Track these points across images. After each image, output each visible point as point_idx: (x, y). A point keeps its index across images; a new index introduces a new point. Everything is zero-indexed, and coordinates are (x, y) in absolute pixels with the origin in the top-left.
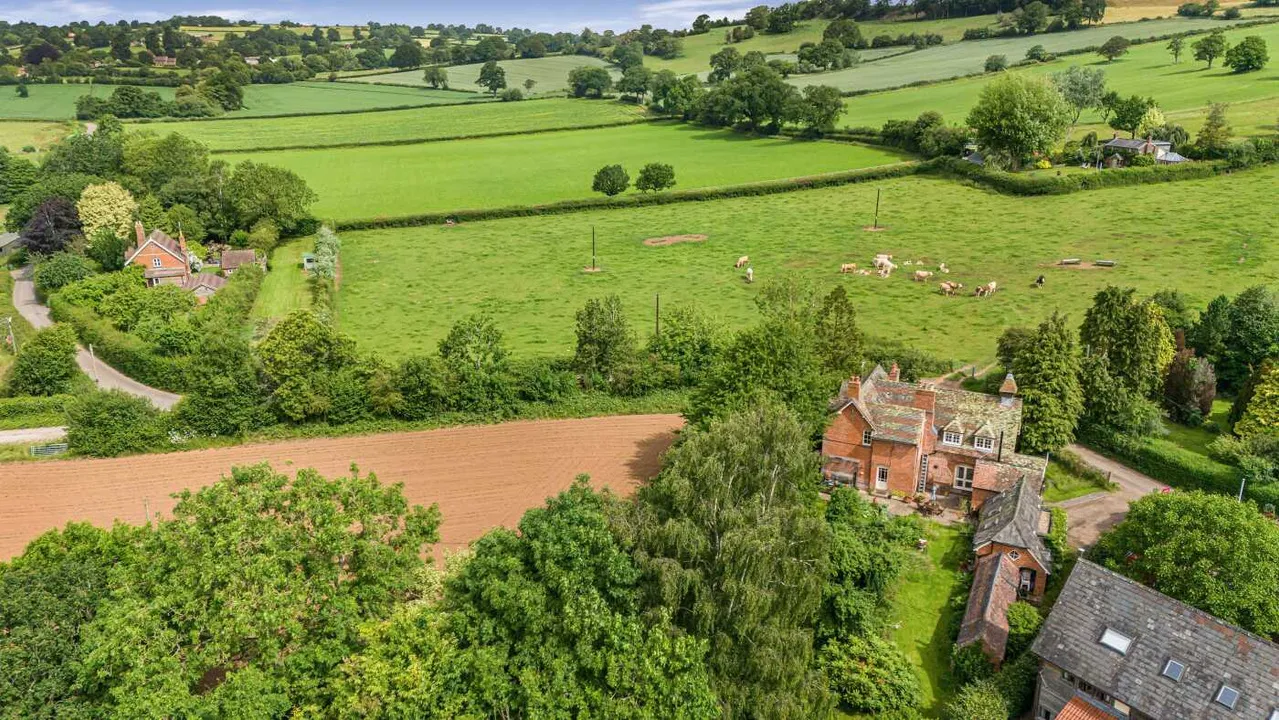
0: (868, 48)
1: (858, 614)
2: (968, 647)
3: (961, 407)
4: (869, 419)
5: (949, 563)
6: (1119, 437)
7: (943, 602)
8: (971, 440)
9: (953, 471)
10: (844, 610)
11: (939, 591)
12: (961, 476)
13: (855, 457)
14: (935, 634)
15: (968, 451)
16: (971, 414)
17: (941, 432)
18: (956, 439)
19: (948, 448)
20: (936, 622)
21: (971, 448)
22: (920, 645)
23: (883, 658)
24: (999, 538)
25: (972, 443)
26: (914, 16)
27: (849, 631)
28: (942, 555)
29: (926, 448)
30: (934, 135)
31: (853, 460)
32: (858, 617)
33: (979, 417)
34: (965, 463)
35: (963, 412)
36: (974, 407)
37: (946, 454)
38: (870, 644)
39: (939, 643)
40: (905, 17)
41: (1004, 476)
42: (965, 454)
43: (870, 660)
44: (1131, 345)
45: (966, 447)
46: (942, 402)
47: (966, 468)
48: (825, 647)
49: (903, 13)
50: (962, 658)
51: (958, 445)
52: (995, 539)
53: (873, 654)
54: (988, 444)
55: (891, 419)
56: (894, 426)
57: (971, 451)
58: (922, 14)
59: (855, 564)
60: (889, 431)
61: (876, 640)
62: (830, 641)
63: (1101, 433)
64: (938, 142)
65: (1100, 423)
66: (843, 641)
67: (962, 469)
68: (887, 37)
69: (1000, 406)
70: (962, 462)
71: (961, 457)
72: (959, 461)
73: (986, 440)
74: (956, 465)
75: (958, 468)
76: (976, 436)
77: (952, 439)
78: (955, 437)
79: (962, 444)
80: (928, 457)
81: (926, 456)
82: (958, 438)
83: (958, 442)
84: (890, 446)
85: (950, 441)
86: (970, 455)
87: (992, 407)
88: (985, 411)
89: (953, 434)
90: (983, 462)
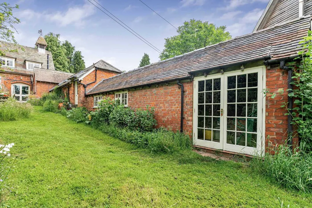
8: (23, 66)
15: (21, 70)
16: (17, 53)
19: (4, 68)
33: (24, 56)
35: (10, 52)
36: (18, 50)
37: (2, 73)
47: (21, 85)
51: (13, 67)
69: (38, 53)
70: (17, 80)
71: (17, 76)
72: (14, 80)
73: (35, 65)
74: (12, 84)
75: (14, 86)
76: (27, 60)
77: (6, 63)
78: (8, 62)
79: (16, 67)
82: (11, 63)
83: (11, 65)
85: (4, 64)
86: (24, 73)
87: (33, 52)
88: (28, 53)
89: (6, 59)
90: (40, 69)
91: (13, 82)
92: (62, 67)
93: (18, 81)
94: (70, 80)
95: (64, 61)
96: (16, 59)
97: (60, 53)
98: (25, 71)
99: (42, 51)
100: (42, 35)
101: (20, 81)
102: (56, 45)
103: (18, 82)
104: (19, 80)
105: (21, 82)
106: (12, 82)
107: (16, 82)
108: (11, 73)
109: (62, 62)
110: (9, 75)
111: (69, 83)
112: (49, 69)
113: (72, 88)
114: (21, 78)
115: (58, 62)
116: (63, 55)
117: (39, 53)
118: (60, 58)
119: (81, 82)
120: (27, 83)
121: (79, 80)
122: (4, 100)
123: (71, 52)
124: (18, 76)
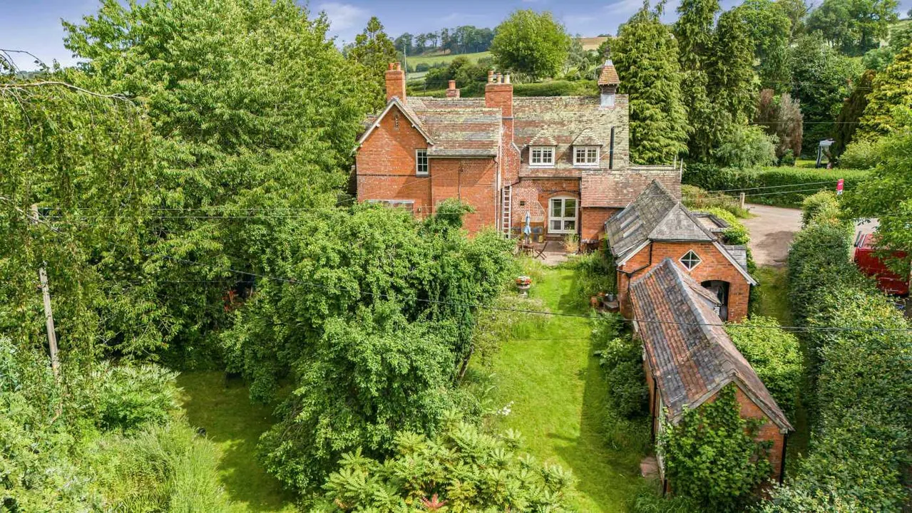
0: (413, 72)
1: (413, 369)
2: (701, 409)
3: (547, 117)
4: (423, 130)
5: (575, 306)
6: (730, 172)
7: (583, 361)
8: (568, 157)
9: (546, 207)
10: (374, 366)
11: (569, 346)
12: (557, 213)
13: (408, 197)
14: (586, 415)
15: (565, 170)
16: (562, 123)
17: (525, 152)
18: (548, 156)
19: (538, 170)
20: (579, 396)
21: (569, 166)
22: (563, 444)
23: (493, 474)
24: (661, 232)
25: (570, 160)
26: (443, 53)
27: (395, 425)
28: (558, 299)
29: (508, 176)
30: (466, 71)
31: (405, 201)
32: (416, 378)
33: (573, 126)
34: (564, 191)
35: (550, 123)
36: (564, 114)
37: (536, 180)
38: (450, 442)
39: (602, 431)
40: (436, 54)
41: (626, 185)
42: (563, 175)
43: (456, 489)
44: (726, 60)
45: (561, 166)
46: (520, 115)
47: (563, 199)
48: (333, 479)
49: (436, 51)
50: (688, 441)
51: (551, 165)
52: (653, 235)
53: (461, 469)
54: (592, 155)
55: (454, 127)
56: (460, 136)
57: (570, 171)
58: (448, 51)
59: (401, 267)
60: (452, 144)
61: (465, 432)
62: (348, 459)
63: (705, 173)
64: (470, 76)
65: (701, 161)
66: (381, 453)
67: (558, 203)
68: (426, 64)
69: (599, 108)
70: (558, 189)
71: (557, 181)
72: (553, 189)
73: (588, 151)
74: (549, 197)
75: (553, 202)
77: (542, 158)
78: (545, 155)
79: (556, 163)
80: (511, 189)
81: (508, 188)
82: (550, 155)
83: (550, 161)
84: (456, 166)
85: (539, 161)
86: (568, 175)
87: (589, 111)
88: (580, 117)
89: (542, 150)
90: (592, 172)
91: (552, 194)
99: (609, 101)
101: (561, 191)
103: (558, 192)
104: (561, 189)
106: (550, 195)
107: (555, 193)
108: (548, 179)
110: (546, 182)
114: (564, 185)
117: (602, 109)
120: (572, 194)
124: (560, 182)
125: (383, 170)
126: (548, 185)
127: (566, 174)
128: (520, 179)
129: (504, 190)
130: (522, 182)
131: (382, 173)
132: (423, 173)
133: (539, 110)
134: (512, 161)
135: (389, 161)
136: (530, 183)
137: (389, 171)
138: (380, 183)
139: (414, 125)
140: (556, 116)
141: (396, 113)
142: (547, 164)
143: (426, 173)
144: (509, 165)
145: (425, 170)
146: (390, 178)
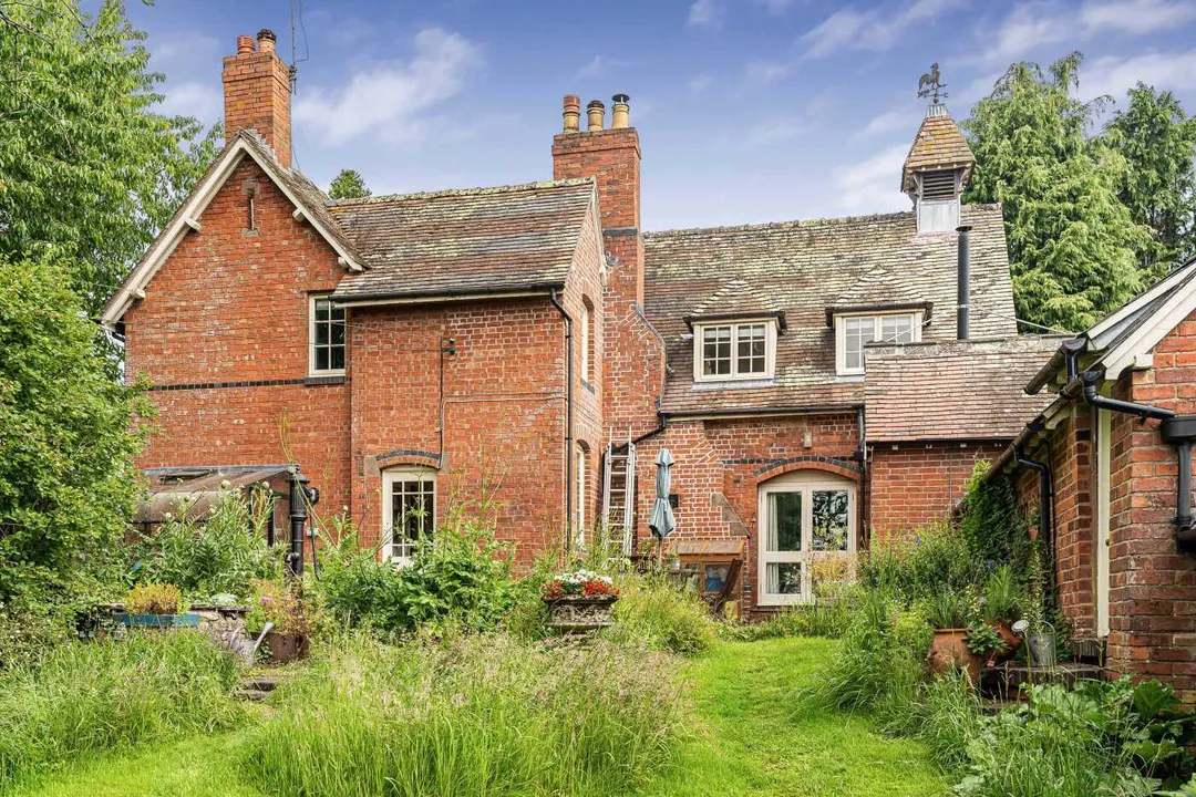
8: (819, 352)
9: (752, 518)
12: (790, 541)
13: (278, 453)
15: (809, 389)
16: (799, 280)
18: (752, 357)
19: (720, 396)
21: (821, 379)
25: (825, 363)
29: (623, 411)
34: (807, 460)
37: (715, 422)
42: (804, 403)
45: (798, 378)
46: (673, 268)
47: (807, 490)
51: (764, 379)
55: (436, 229)
56: (450, 248)
60: (422, 267)
69: (913, 241)
70: (786, 455)
71: (783, 428)
72: (772, 456)
73: (885, 329)
74: (759, 485)
75: (774, 500)
76: (839, 310)
77: (734, 358)
78: (743, 349)
79: (781, 371)
80: (631, 457)
81: (624, 449)
82: (760, 348)
83: (759, 366)
84: (430, 334)
85: (725, 368)
86: (821, 401)
87: (883, 247)
88: (854, 262)
89: (734, 334)
90: (899, 352)
91: (768, 474)
92: (1086, 304)
93: (791, 461)
94: (1047, 398)
95: (1102, 250)
96: (781, 318)
97: (1073, 196)
98: (826, 390)
99: (941, 218)
100: (941, 101)
101: (799, 459)
102: (1049, 141)
103: (789, 467)
104: (796, 455)
105: (804, 464)
106: (761, 477)
107: (780, 469)
108: (756, 419)
109: (1090, 267)
110: (749, 431)
111: (1038, 423)
112: (972, 335)
113: (1070, 471)
114: (808, 440)
115: (1059, 274)
116: (1097, 209)
117: (920, 241)
118: (1074, 240)
119: (1127, 397)
120: (837, 469)
121: (1112, 374)
122: (586, 621)
123: (1174, 166)
124: (792, 426)
125: (205, 370)
126: (754, 439)
127: (815, 398)
128: (664, 417)
129: (609, 458)
130: (671, 432)
131: (203, 380)
132: (330, 373)
133: (729, 256)
134: (637, 365)
135: (223, 338)
136: (698, 431)
137: (224, 371)
138: (193, 411)
139: (300, 209)
140: (780, 266)
141: (249, 183)
142: (751, 375)
143: (341, 372)
144: (629, 378)
145: (338, 364)
146: (223, 394)
